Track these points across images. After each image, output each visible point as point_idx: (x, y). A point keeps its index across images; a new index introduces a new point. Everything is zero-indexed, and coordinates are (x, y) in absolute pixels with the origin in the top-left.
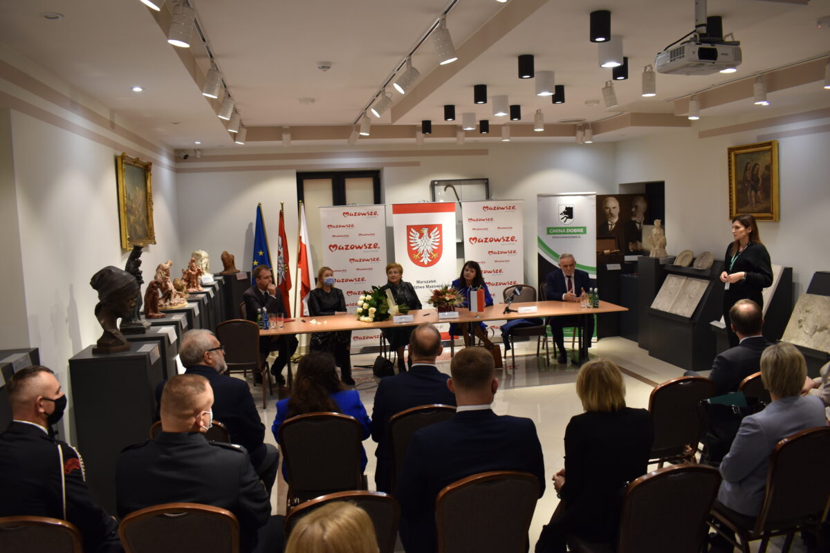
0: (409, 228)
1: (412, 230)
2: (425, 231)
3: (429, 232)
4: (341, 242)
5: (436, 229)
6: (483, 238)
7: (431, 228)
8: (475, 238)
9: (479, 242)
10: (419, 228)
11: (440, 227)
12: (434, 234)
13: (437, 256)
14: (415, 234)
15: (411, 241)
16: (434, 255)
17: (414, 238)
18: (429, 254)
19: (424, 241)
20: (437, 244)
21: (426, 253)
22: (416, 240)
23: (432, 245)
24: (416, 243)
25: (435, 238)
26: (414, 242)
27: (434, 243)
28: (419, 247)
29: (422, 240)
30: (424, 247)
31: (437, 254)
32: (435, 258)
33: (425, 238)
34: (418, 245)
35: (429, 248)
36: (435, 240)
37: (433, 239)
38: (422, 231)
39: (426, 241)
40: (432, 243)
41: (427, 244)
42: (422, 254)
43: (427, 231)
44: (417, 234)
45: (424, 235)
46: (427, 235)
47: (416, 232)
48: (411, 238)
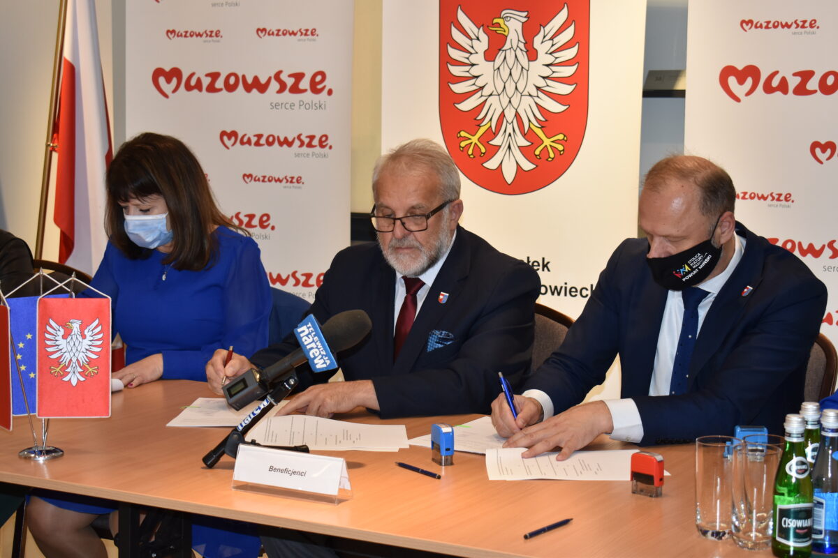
0: (449, 7)
1: (462, 17)
2: (513, 25)
3: (529, 32)
5: (562, 15)
6: (788, 71)
11: (579, 6)
12: (552, 39)
13: (560, 147)
14: (471, 39)
15: (456, 71)
16: (547, 142)
17: (467, 55)
18: (524, 135)
19: (505, 73)
20: (565, 89)
21: (510, 130)
22: (473, 65)
23: (540, 94)
24: (472, 81)
25: (558, 61)
26: (467, 75)
27: (549, 82)
28: (483, 99)
29: (496, 68)
30: (505, 101)
31: (561, 137)
32: (552, 155)
33: (510, 59)
34: (482, 88)
35: (526, 107)
36: (554, 68)
37: (548, 65)
38: (498, 25)
39: (516, 73)
40: (541, 83)
41: (516, 88)
42: (495, 135)
43: (519, 27)
44: (478, 39)
45: (507, 46)
46: (522, 46)
47: (475, 29)
48: (454, 54)
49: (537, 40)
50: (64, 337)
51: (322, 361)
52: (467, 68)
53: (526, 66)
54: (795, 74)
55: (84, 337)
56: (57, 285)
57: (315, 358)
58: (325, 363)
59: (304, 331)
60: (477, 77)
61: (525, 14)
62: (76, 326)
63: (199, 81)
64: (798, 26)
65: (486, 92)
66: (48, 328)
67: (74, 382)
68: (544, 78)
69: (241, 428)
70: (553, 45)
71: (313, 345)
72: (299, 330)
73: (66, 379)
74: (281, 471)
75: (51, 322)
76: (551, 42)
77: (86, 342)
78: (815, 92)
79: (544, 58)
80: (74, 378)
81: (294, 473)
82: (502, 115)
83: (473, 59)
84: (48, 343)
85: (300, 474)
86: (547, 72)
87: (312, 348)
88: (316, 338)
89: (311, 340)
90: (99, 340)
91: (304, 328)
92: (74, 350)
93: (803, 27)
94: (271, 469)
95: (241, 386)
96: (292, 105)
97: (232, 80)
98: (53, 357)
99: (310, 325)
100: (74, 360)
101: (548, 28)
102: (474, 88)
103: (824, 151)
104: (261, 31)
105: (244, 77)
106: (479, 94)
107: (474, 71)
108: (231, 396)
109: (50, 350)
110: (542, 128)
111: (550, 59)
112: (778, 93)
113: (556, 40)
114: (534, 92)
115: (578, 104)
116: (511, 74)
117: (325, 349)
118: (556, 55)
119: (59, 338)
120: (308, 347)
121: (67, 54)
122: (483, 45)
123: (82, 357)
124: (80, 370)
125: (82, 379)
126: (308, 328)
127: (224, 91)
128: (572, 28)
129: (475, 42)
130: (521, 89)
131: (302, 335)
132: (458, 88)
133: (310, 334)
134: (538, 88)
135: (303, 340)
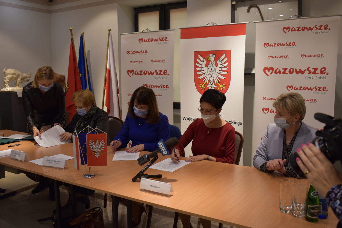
0: (196, 54)
1: (199, 56)
2: (212, 58)
3: (216, 59)
4: (137, 68)
5: (224, 55)
6: (281, 68)
7: (218, 54)
8: (271, 68)
9: (276, 73)
10: (205, 54)
11: (228, 53)
12: (221, 61)
13: (224, 87)
14: (202, 61)
15: (198, 69)
16: (221, 86)
17: (201, 65)
18: (215, 84)
19: (210, 70)
20: (225, 73)
21: (211, 83)
22: (202, 68)
23: (219, 74)
24: (202, 72)
25: (223, 66)
26: (201, 70)
27: (221, 72)
28: (205, 76)
29: (208, 68)
30: (210, 76)
31: (224, 85)
32: (222, 89)
33: (211, 66)
34: (204, 73)
35: (215, 78)
36: (222, 68)
37: (221, 67)
38: (208, 58)
39: (213, 70)
40: (219, 72)
41: (213, 73)
42: (208, 84)
43: (213, 58)
44: (203, 61)
45: (211, 63)
46: (214, 63)
47: (203, 59)
48: (198, 65)
49: (218, 61)
50: (94, 144)
51: (165, 152)
52: (201, 68)
53: (215, 67)
54: (283, 69)
55: (100, 144)
56: (93, 130)
57: (163, 151)
58: (166, 153)
59: (160, 144)
60: (203, 71)
61: (215, 55)
62: (97, 141)
63: (138, 73)
64: (283, 57)
65: (206, 74)
66: (90, 142)
67: (97, 157)
68: (220, 70)
69: (142, 171)
70: (222, 63)
71: (162, 148)
72: (158, 144)
73: (95, 156)
74: (153, 186)
75: (91, 140)
76: (221, 62)
77: (100, 146)
78: (288, 73)
79: (220, 66)
80: (97, 156)
81: (157, 187)
82: (210, 80)
83: (202, 66)
84: (90, 146)
85: (159, 188)
86: (220, 69)
87: (162, 149)
88: (163, 146)
89: (162, 146)
90: (104, 145)
91: (160, 143)
92: (97, 148)
93: (284, 57)
94: (150, 186)
95: (142, 159)
96: (159, 78)
97: (145, 72)
98: (91, 150)
99: (161, 142)
100: (97, 151)
101: (220, 59)
102: (203, 73)
103: (290, 88)
104: (152, 61)
105: (148, 71)
106: (204, 75)
107: (203, 69)
108: (139, 162)
109: (90, 148)
110: (219, 83)
111: (221, 66)
112: (278, 74)
113: (222, 61)
114: (217, 74)
115: (228, 77)
116: (211, 70)
117: (166, 149)
118: (223, 65)
119: (93, 145)
120: (161, 148)
121: (108, 67)
122: (205, 63)
123: (99, 150)
124: (99, 153)
125: (99, 156)
126: (161, 143)
127: (144, 75)
128: (226, 58)
129: (203, 62)
130: (214, 73)
131: (159, 145)
132: (199, 73)
133: (161, 145)
134: (218, 73)
135: (160, 146)
